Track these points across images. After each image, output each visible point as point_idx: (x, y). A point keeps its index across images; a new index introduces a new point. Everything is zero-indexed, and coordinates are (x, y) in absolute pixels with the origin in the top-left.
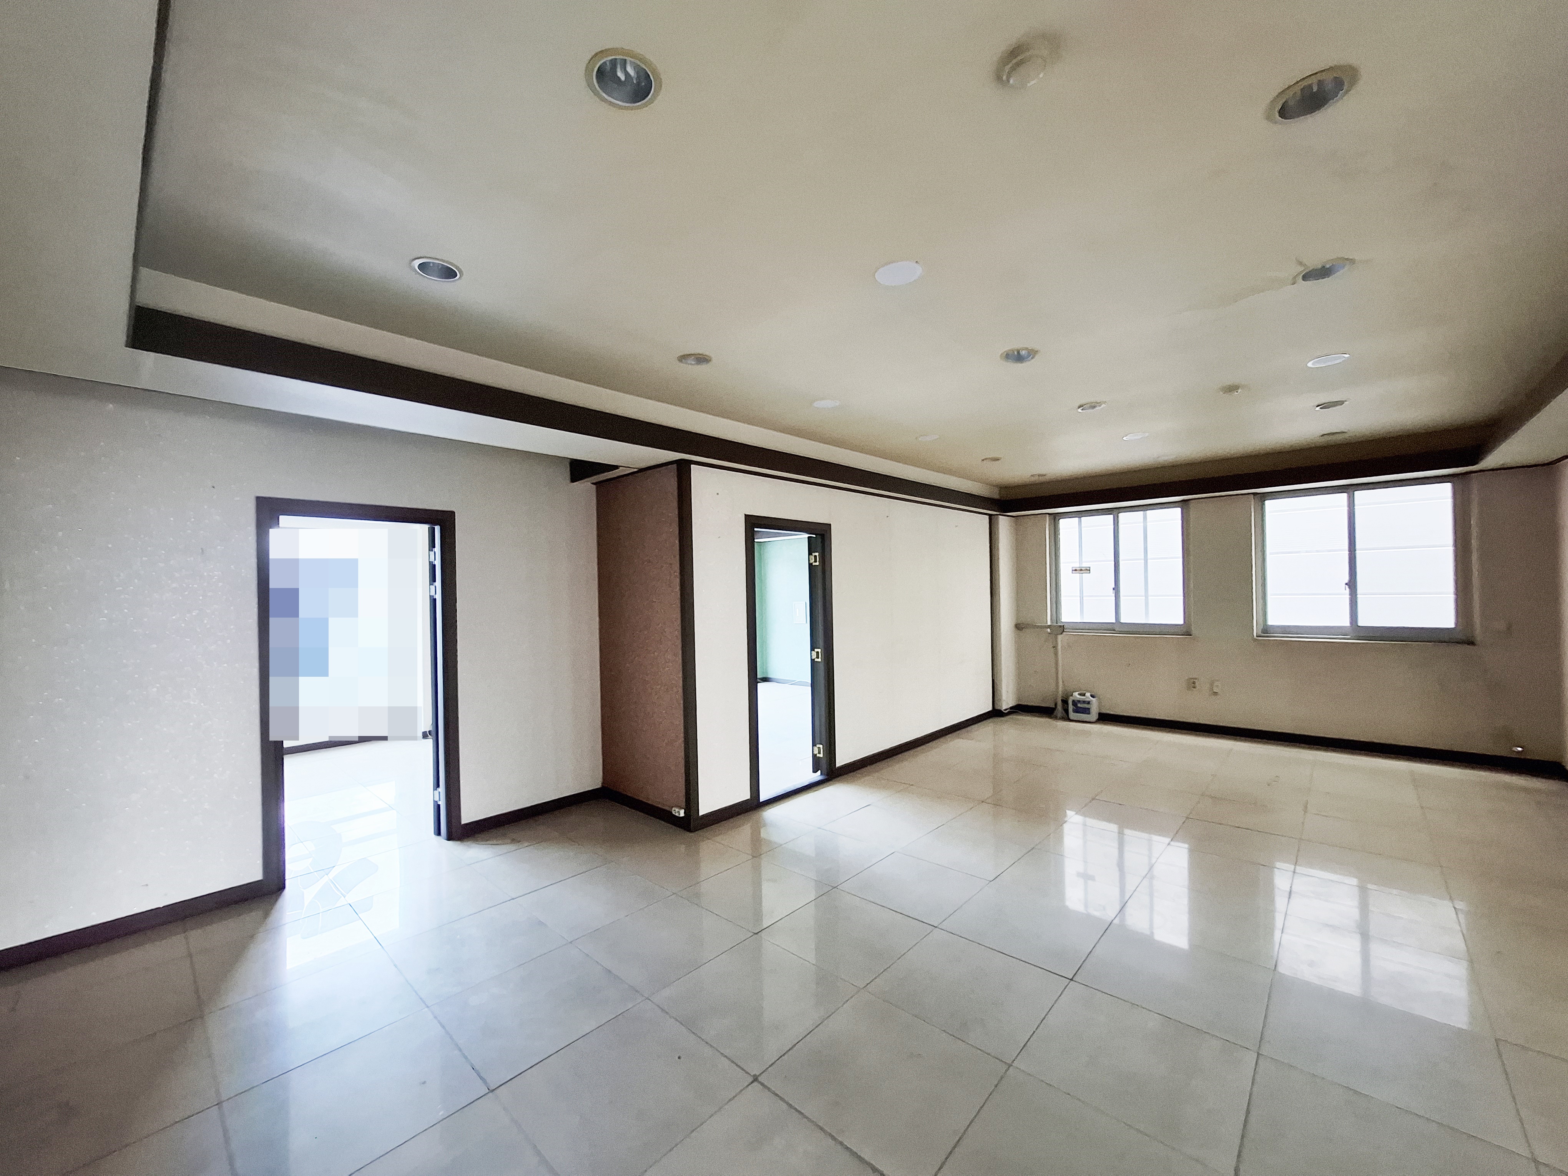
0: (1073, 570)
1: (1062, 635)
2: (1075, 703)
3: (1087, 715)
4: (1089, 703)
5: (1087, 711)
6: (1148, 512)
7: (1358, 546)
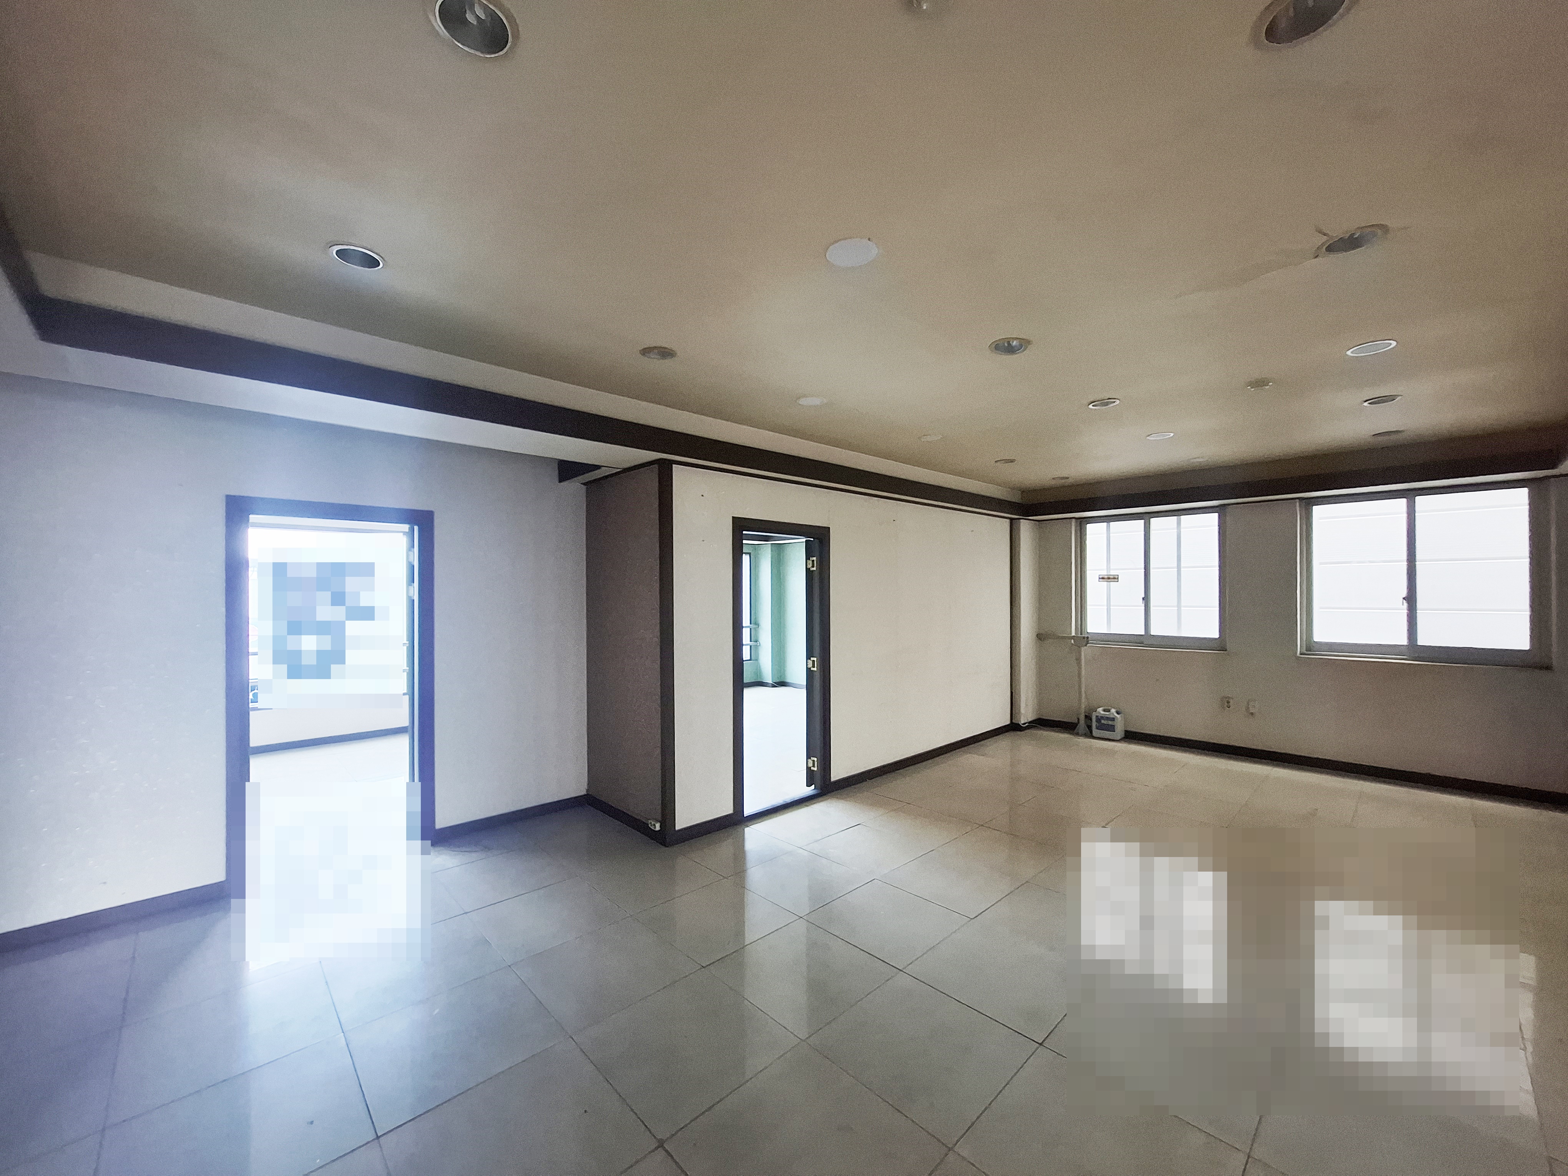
0: (1100, 578)
1: (1085, 647)
2: (1099, 719)
3: (1112, 733)
4: (1113, 719)
5: (1112, 728)
6: (1183, 517)
7: (1418, 557)
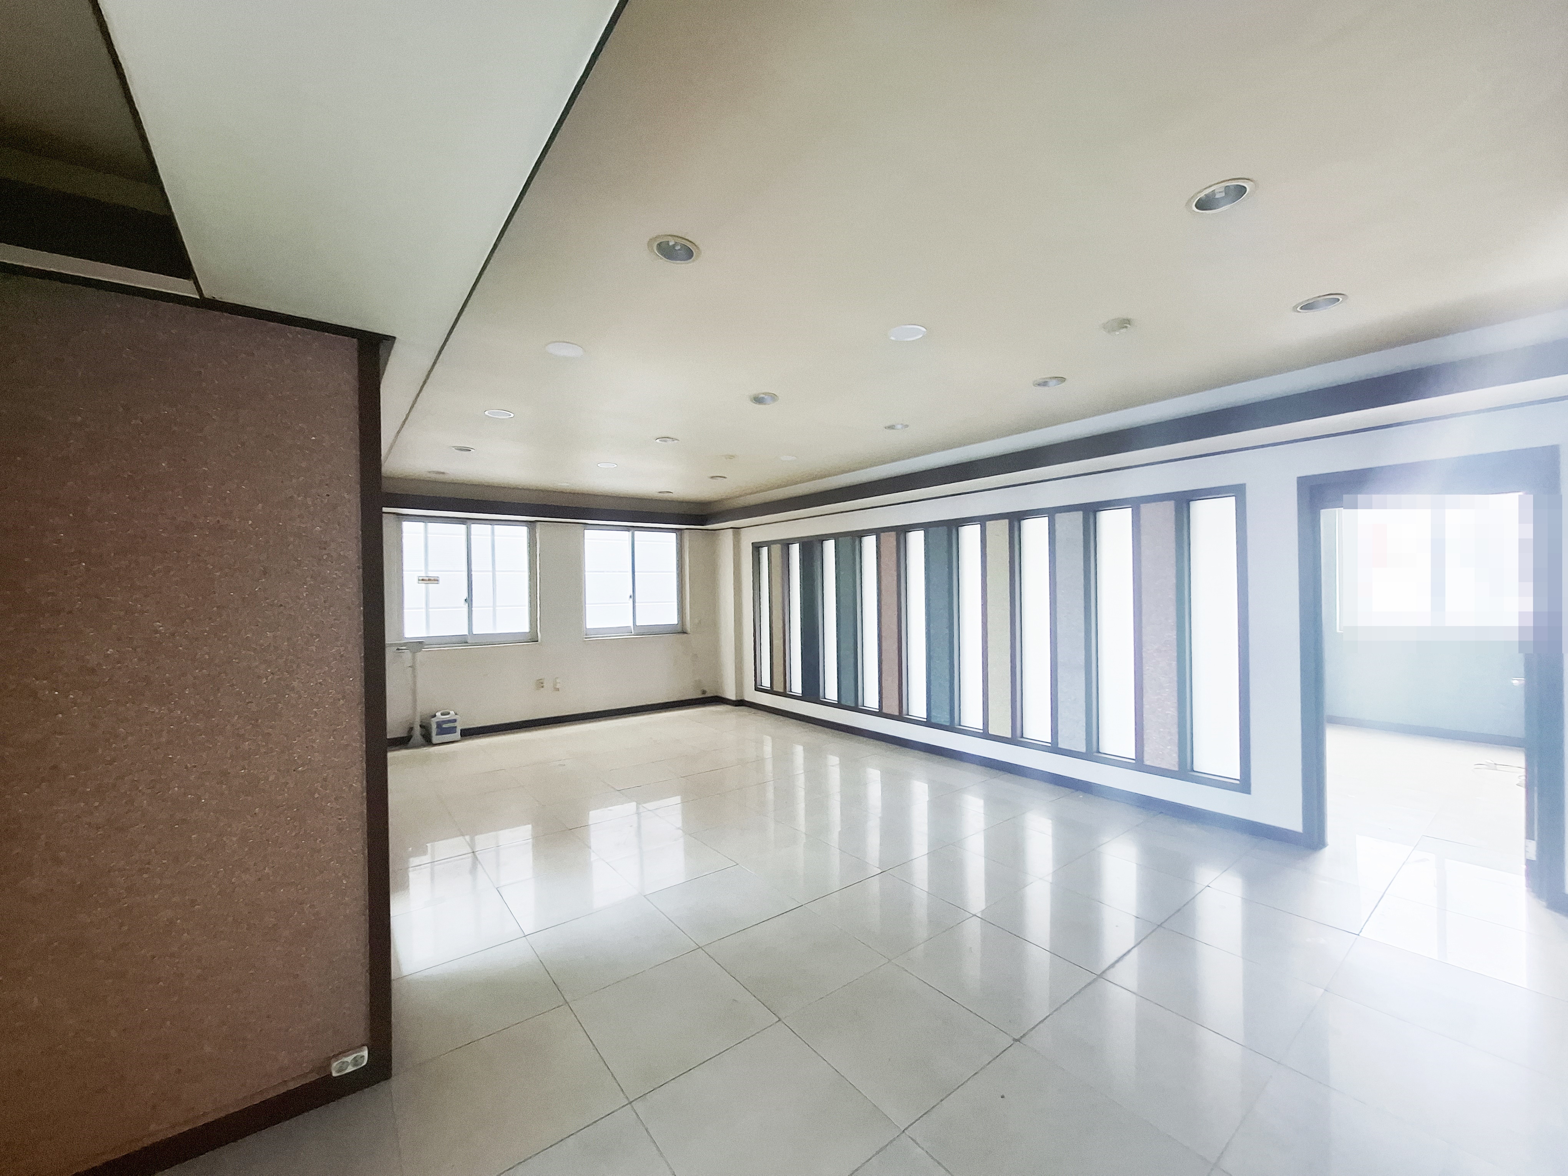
0: (419, 580)
1: (419, 652)
2: (439, 725)
3: (453, 734)
4: (455, 721)
5: (452, 730)
6: (496, 527)
